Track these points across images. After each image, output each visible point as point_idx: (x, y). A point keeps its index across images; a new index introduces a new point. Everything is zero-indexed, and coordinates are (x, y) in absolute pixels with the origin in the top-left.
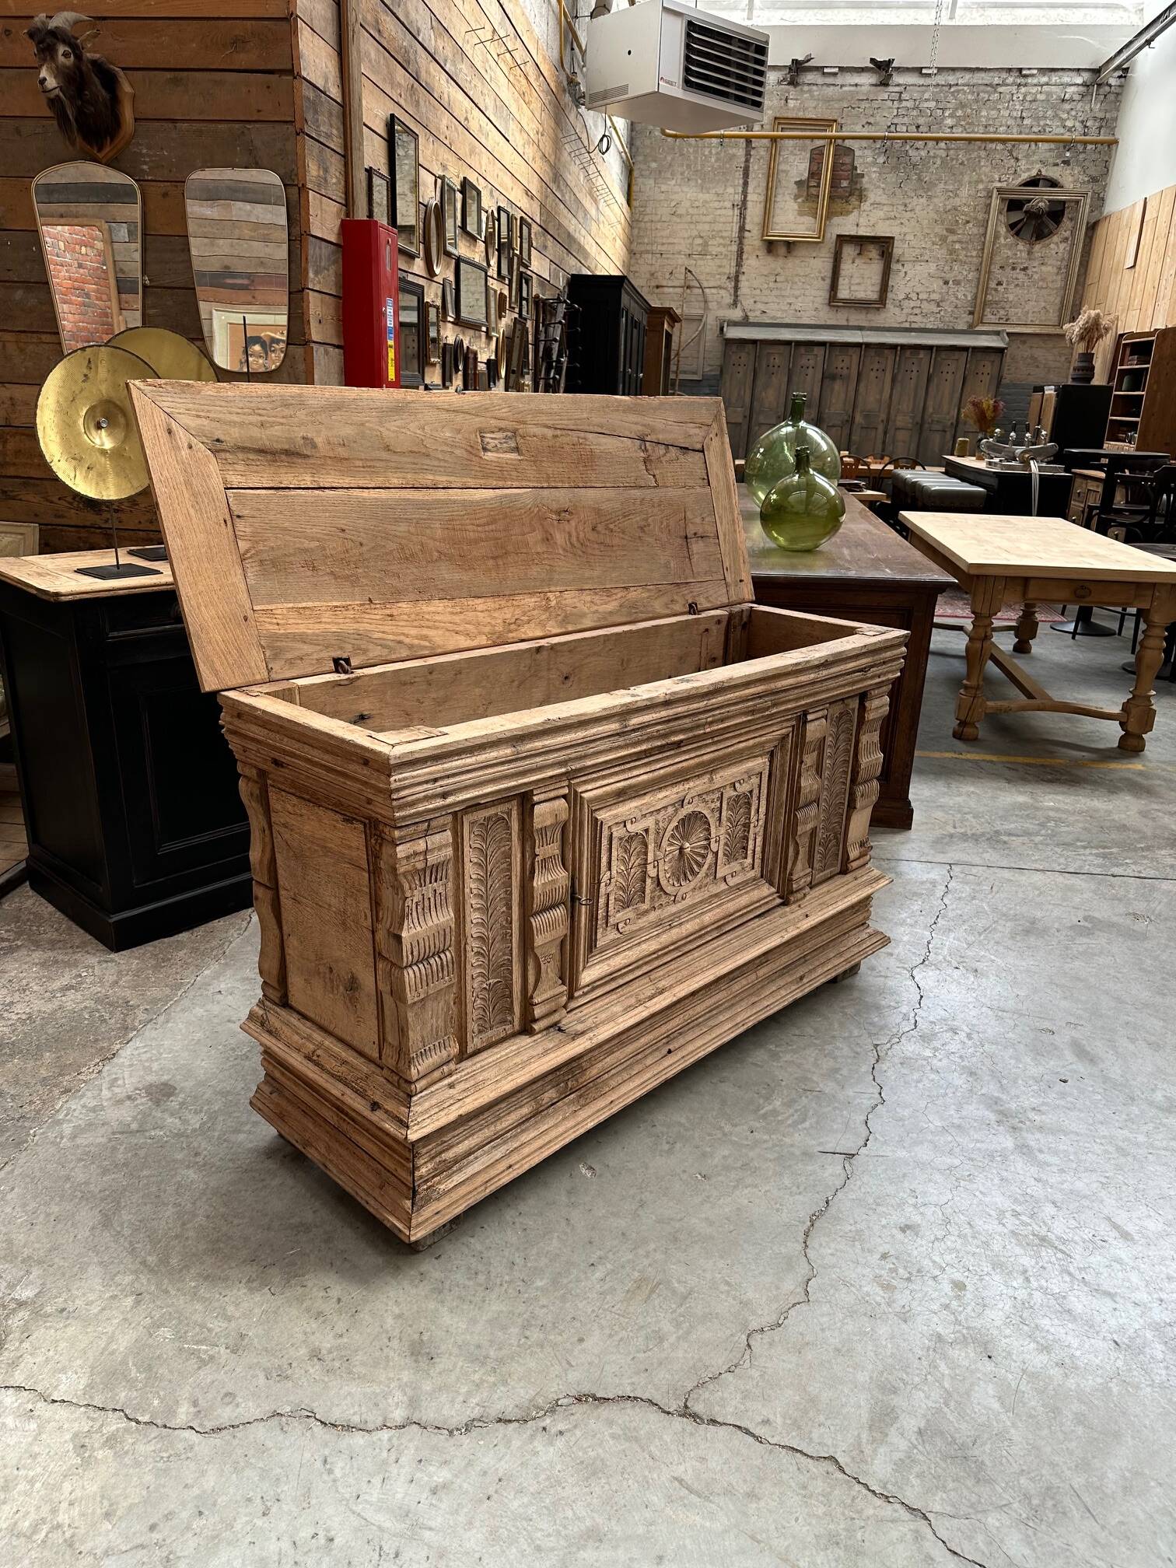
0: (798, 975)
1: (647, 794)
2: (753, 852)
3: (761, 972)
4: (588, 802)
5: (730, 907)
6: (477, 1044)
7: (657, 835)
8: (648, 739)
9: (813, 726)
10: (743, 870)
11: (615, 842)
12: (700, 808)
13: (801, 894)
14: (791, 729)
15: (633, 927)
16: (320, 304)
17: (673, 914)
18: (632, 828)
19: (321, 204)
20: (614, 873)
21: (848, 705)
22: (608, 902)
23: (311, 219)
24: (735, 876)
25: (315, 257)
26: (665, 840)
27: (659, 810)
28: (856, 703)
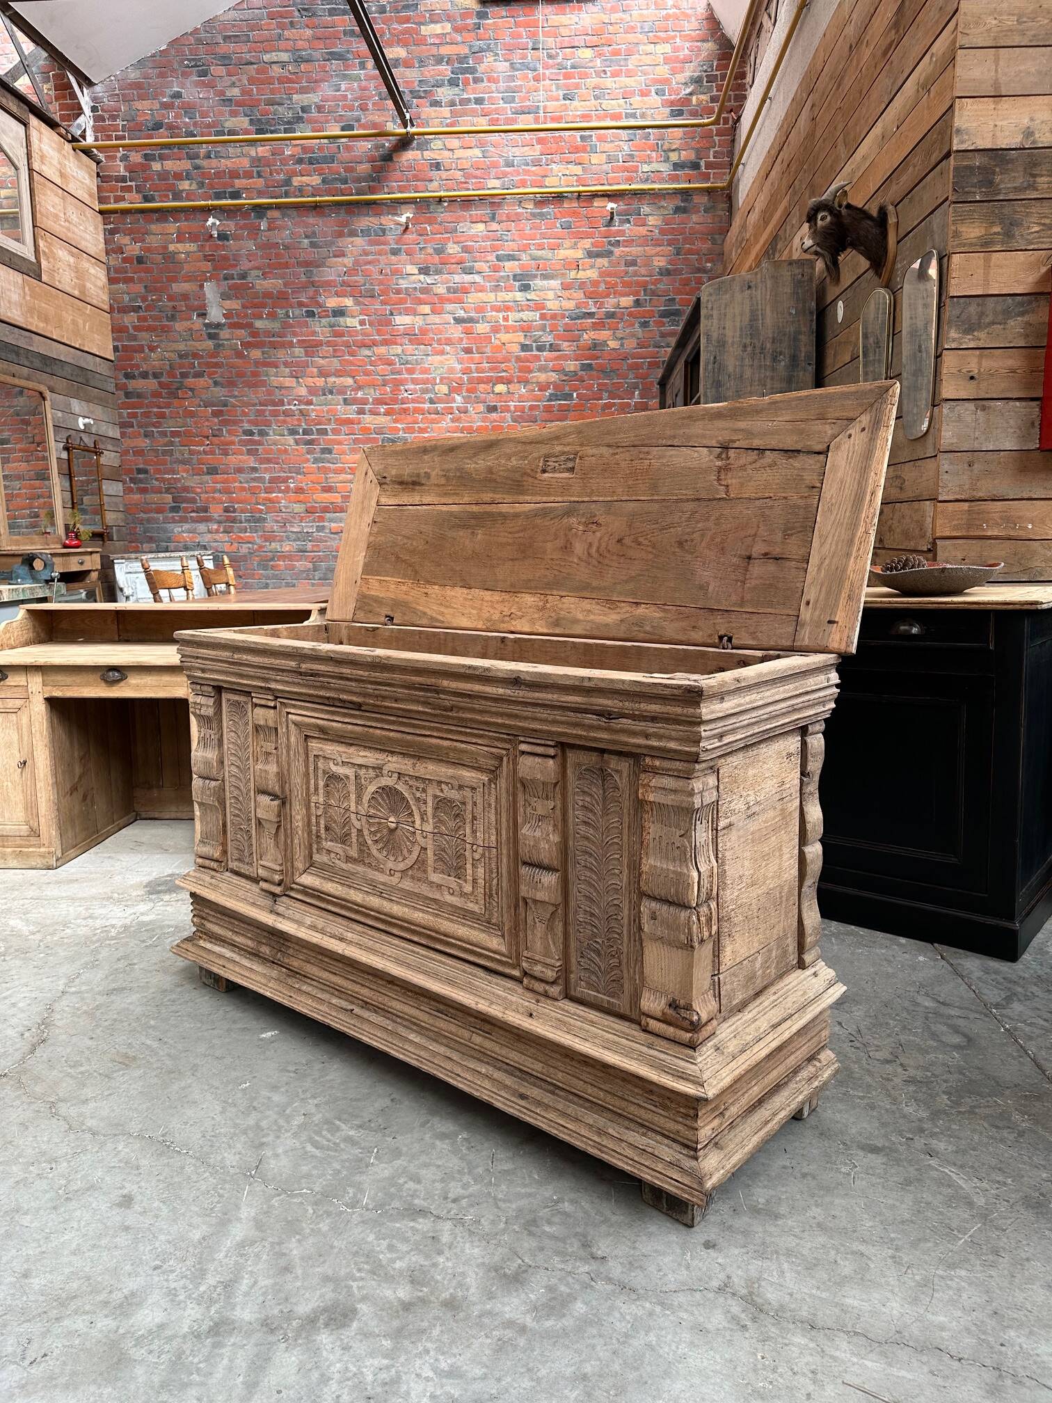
0: (522, 1090)
1: (351, 745)
2: (475, 881)
3: (477, 1039)
4: (295, 724)
5: (446, 926)
6: (234, 865)
7: (360, 789)
8: (322, 687)
9: (529, 761)
10: (463, 895)
11: (320, 772)
12: (401, 787)
13: (540, 987)
14: (504, 752)
15: (344, 866)
16: (976, 360)
17: (384, 884)
18: (334, 768)
19: (987, 261)
20: (321, 800)
21: (608, 763)
22: (318, 823)
23: (953, 282)
24: (452, 894)
25: (964, 316)
26: (366, 798)
27: (360, 766)
28: (624, 766)
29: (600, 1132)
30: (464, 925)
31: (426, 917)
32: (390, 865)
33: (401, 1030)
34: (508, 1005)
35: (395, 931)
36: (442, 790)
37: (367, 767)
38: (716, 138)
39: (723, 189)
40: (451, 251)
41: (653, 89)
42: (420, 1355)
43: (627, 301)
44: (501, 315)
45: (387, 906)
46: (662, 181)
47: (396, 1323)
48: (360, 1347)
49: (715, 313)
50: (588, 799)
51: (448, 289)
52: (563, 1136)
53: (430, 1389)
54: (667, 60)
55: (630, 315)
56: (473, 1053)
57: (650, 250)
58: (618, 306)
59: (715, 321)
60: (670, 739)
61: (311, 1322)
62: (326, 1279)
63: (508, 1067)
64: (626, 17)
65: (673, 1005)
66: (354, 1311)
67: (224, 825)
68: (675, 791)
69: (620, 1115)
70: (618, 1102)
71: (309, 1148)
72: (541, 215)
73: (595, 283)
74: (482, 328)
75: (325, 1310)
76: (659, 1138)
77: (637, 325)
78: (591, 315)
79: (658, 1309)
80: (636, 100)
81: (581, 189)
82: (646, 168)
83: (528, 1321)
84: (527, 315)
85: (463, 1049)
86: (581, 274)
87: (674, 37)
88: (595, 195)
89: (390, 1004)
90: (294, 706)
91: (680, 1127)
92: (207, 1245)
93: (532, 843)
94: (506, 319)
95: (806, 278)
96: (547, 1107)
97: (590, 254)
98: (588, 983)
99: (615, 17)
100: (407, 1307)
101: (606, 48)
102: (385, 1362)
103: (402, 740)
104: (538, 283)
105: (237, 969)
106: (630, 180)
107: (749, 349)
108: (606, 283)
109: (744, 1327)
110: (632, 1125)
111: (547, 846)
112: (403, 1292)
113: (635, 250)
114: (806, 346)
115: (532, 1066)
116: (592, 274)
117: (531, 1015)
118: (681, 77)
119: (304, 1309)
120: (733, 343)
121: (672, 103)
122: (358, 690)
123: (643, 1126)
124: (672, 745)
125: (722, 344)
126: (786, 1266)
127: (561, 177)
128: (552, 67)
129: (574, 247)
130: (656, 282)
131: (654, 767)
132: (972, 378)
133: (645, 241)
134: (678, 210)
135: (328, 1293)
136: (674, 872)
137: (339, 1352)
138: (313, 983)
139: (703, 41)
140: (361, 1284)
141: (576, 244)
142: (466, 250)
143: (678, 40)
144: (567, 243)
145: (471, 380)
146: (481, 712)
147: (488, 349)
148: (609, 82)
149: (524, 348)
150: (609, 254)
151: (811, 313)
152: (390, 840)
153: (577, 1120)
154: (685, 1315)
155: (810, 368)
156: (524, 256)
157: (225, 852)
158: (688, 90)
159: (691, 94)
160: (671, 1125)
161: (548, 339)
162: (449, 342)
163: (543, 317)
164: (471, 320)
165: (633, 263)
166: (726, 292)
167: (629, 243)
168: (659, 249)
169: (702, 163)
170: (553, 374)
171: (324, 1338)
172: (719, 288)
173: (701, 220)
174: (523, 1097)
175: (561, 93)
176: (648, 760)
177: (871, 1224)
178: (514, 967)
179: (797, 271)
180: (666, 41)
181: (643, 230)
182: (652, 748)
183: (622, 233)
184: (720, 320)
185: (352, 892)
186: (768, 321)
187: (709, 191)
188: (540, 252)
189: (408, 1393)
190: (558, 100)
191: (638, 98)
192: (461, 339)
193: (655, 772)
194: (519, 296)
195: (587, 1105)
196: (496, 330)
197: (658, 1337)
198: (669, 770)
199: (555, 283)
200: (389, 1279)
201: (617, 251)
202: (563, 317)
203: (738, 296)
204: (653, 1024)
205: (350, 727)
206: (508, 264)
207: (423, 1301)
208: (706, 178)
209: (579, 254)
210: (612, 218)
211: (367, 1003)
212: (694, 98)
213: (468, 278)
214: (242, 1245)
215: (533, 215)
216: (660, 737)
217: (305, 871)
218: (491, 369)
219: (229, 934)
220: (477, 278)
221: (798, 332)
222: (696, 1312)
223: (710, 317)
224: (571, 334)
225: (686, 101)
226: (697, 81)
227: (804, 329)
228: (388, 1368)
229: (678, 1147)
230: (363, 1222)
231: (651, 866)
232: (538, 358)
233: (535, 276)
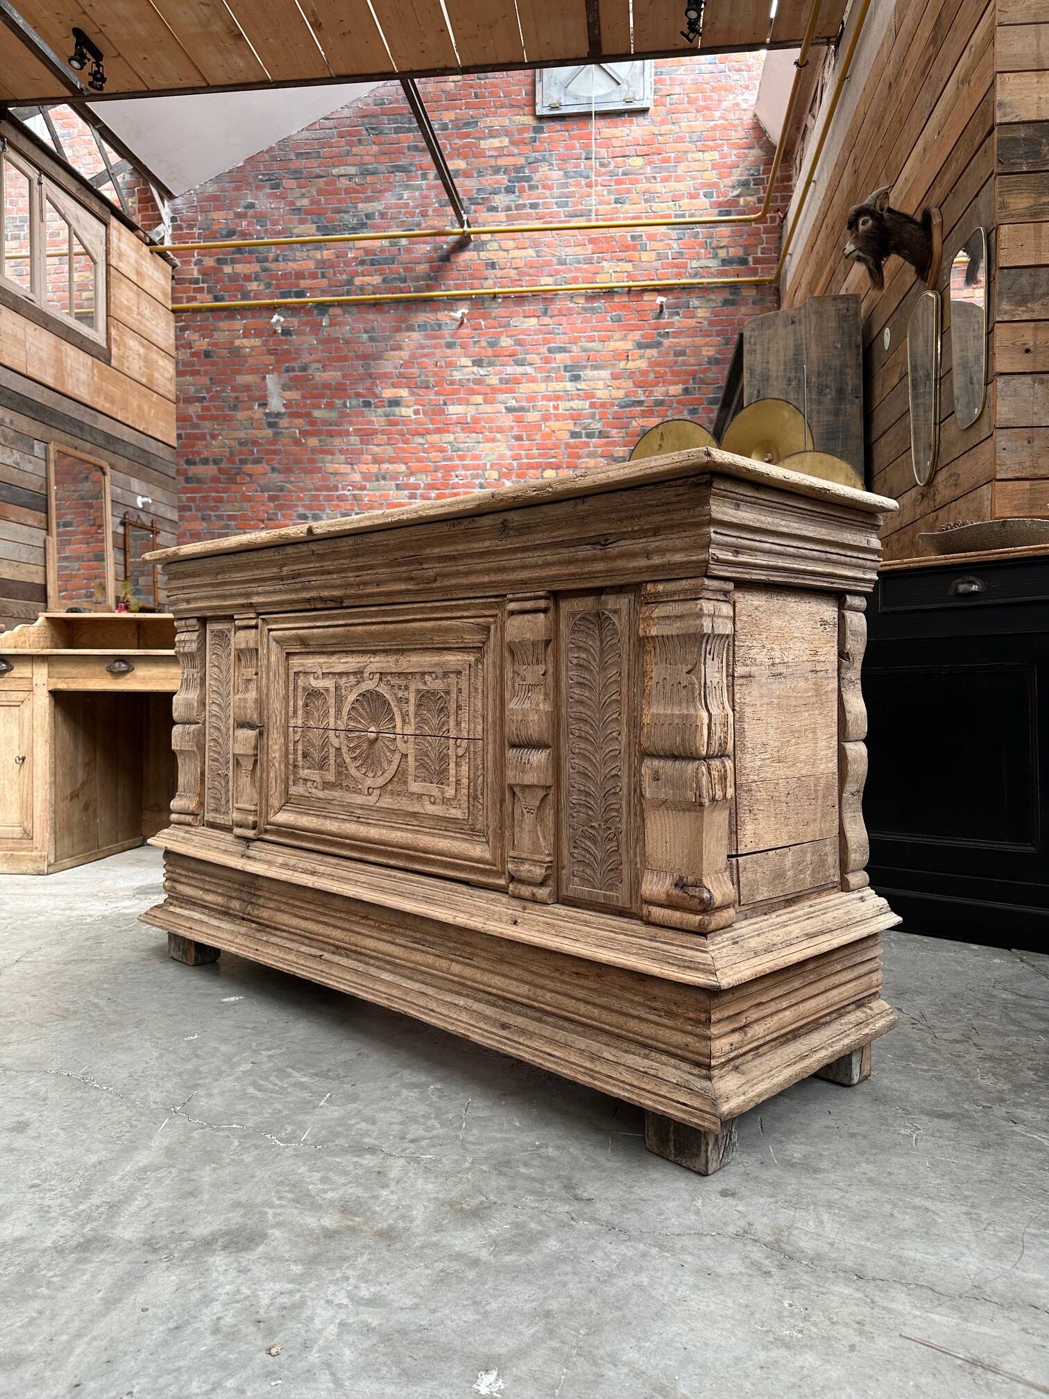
1: (333, 653)
2: (458, 782)
3: (456, 968)
4: (277, 641)
5: (425, 841)
6: (209, 816)
7: (340, 699)
8: (304, 589)
9: (517, 621)
10: (445, 801)
11: (300, 690)
12: (383, 689)
13: (526, 891)
14: (491, 620)
15: (320, 794)
16: (1030, 332)
17: (362, 807)
18: (314, 683)
19: (1038, 231)
20: (300, 722)
21: (606, 603)
22: (295, 750)
23: (1002, 252)
24: (434, 803)
25: (1016, 288)
26: (345, 710)
27: (341, 674)
28: (622, 603)
29: (594, 1057)
30: (445, 837)
31: (405, 835)
32: (369, 782)
33: (373, 971)
34: (490, 916)
35: (372, 858)
36: (425, 683)
37: (347, 674)
38: (764, 236)
39: (771, 282)
40: (504, 344)
41: (701, 192)
42: (336, 1282)
43: (675, 389)
44: (551, 404)
45: (363, 831)
46: (712, 275)
47: (312, 1250)
48: (259, 1271)
49: (758, 348)
50: (583, 655)
51: (501, 380)
52: (549, 1065)
53: (342, 1316)
54: (715, 166)
55: (679, 402)
56: (451, 986)
57: (699, 340)
58: (667, 394)
59: (758, 356)
60: (675, 550)
61: (207, 1244)
62: (237, 1205)
63: (490, 998)
64: (675, 128)
65: (680, 884)
66: (263, 1236)
67: (203, 774)
68: (681, 617)
69: (619, 1037)
70: (615, 1019)
71: (251, 1090)
72: (593, 309)
73: (644, 373)
74: (532, 416)
75: (227, 1233)
76: (664, 1058)
77: (686, 412)
78: (640, 403)
79: (654, 1251)
80: (685, 202)
81: (631, 284)
82: (695, 264)
83: (484, 1254)
84: (577, 404)
85: (441, 983)
86: (631, 365)
87: (722, 145)
88: (645, 290)
89: (362, 943)
90: (276, 622)
91: (689, 1039)
92: (102, 1168)
93: (520, 718)
94: (556, 408)
95: (851, 313)
96: (531, 1035)
97: (640, 346)
98: (582, 879)
99: (664, 128)
100: (329, 1234)
101: (656, 157)
102: (290, 1286)
103: (383, 633)
104: (588, 373)
105: (204, 929)
106: (679, 275)
107: (794, 383)
108: (656, 372)
109: (768, 1273)
110: (632, 1047)
111: (536, 718)
112: (330, 1221)
113: (684, 341)
114: (853, 379)
115: (517, 990)
116: (642, 364)
117: (515, 923)
118: (729, 181)
119: (201, 1230)
120: (777, 377)
121: (720, 204)
122: (339, 582)
123: (645, 1046)
124: (678, 558)
125: (765, 378)
126: (825, 1217)
127: (612, 273)
128: (604, 174)
129: (624, 338)
130: (705, 371)
131: (657, 595)
132: (1027, 351)
133: (695, 332)
134: (726, 302)
135: (236, 1218)
136: (679, 716)
137: (232, 1274)
138: (284, 934)
139: (750, 148)
140: (278, 1211)
141: (626, 336)
142: (519, 343)
143: (725, 148)
144: (617, 335)
145: (520, 466)
146: (467, 574)
147: (538, 437)
148: (659, 187)
149: (574, 435)
150: (658, 345)
151: (857, 346)
152: (369, 755)
153: (566, 1045)
154: (689, 1259)
155: (857, 401)
156: (574, 348)
157: (201, 804)
158: (736, 192)
159: (738, 196)
160: (679, 1038)
161: (598, 426)
162: (500, 430)
163: (592, 405)
164: (522, 409)
165: (682, 353)
166: (769, 328)
167: (677, 334)
168: (708, 339)
169: (750, 259)
170: (602, 460)
171: (219, 1260)
172: (762, 324)
173: (750, 312)
174: (504, 1026)
175: (613, 197)
176: (650, 587)
177: (938, 1181)
178: (499, 874)
179: (842, 306)
180: (713, 149)
181: (692, 322)
182: (656, 568)
183: (671, 325)
184: (763, 354)
185: (328, 822)
186: (813, 355)
187: (757, 285)
188: (591, 345)
189: (311, 1319)
190: (609, 204)
191: (687, 200)
192: (512, 427)
193: (657, 600)
194: (569, 386)
195: (579, 1029)
196: (546, 418)
197: (651, 1278)
198: (674, 593)
199: (605, 374)
200: (315, 1207)
201: (666, 342)
202: (612, 405)
203: (781, 331)
204: (658, 913)
205: (331, 630)
206: (559, 356)
207: (353, 1230)
208: (754, 272)
209: (629, 345)
210: (661, 311)
211: (338, 947)
212: (742, 200)
213: (520, 369)
214: (144, 1170)
215: (585, 309)
216: (662, 551)
217: (280, 809)
218: (540, 456)
219: (199, 894)
220: (529, 369)
221: (844, 366)
222: (704, 1256)
223: (752, 352)
224: (620, 422)
225: (734, 202)
226: (745, 184)
227: (849, 363)
228: (291, 1292)
229: (686, 1066)
230: (297, 1155)
231: (653, 715)
232: (587, 445)
233: (585, 367)
